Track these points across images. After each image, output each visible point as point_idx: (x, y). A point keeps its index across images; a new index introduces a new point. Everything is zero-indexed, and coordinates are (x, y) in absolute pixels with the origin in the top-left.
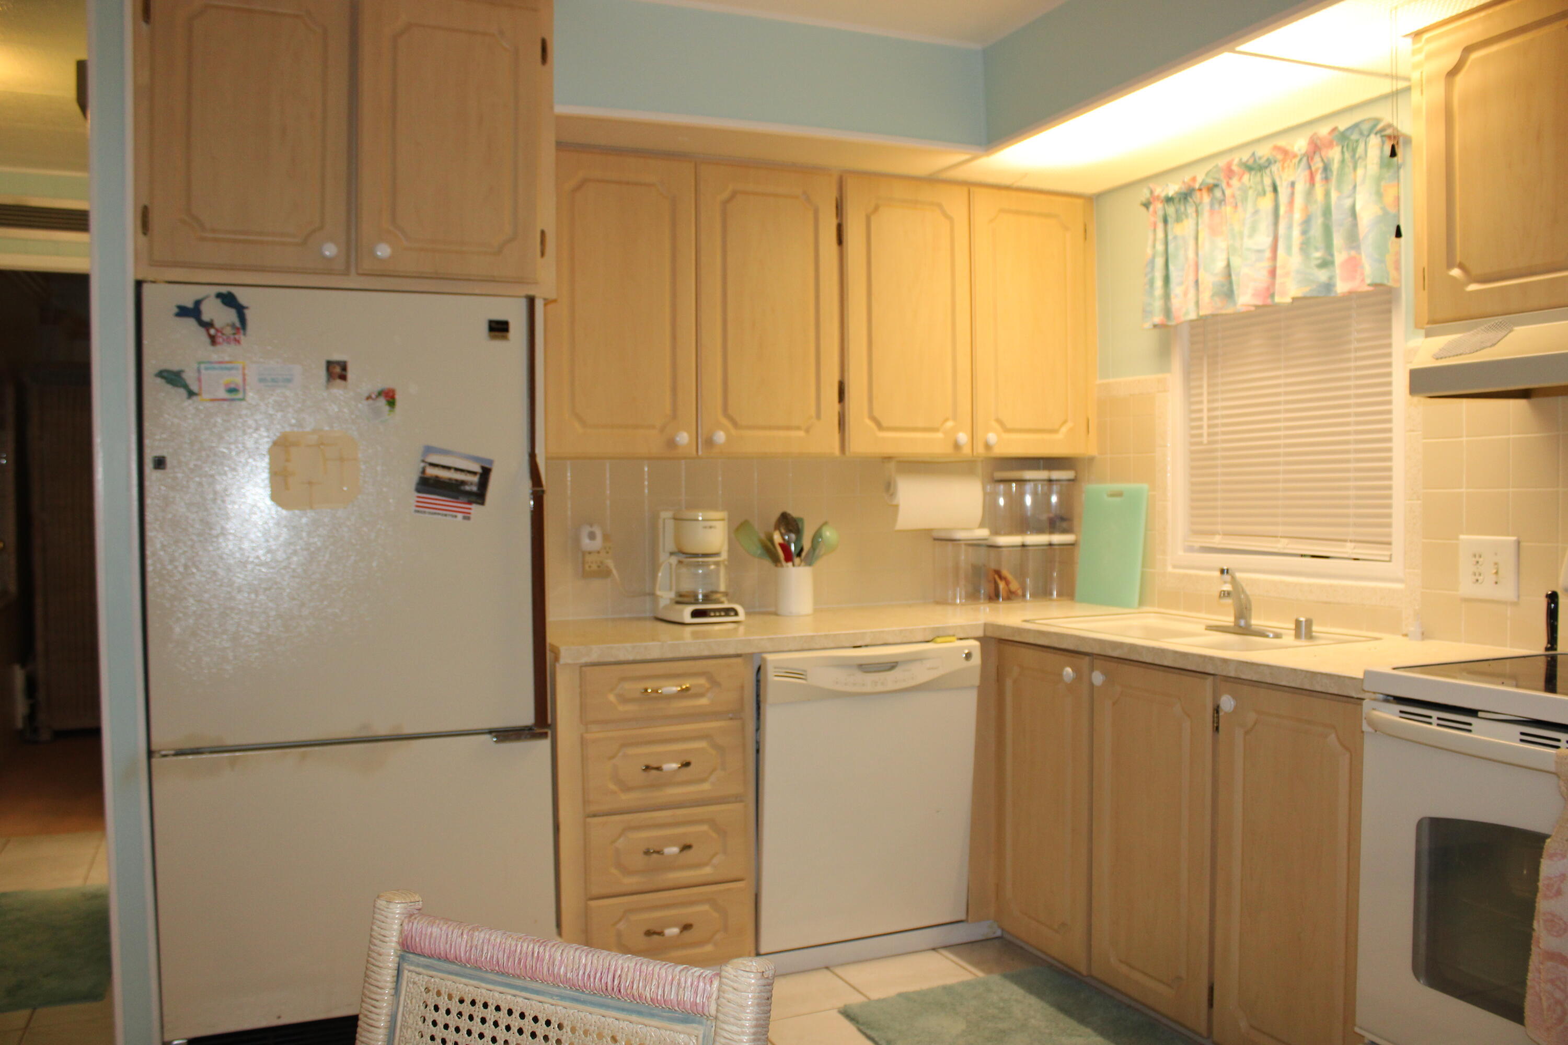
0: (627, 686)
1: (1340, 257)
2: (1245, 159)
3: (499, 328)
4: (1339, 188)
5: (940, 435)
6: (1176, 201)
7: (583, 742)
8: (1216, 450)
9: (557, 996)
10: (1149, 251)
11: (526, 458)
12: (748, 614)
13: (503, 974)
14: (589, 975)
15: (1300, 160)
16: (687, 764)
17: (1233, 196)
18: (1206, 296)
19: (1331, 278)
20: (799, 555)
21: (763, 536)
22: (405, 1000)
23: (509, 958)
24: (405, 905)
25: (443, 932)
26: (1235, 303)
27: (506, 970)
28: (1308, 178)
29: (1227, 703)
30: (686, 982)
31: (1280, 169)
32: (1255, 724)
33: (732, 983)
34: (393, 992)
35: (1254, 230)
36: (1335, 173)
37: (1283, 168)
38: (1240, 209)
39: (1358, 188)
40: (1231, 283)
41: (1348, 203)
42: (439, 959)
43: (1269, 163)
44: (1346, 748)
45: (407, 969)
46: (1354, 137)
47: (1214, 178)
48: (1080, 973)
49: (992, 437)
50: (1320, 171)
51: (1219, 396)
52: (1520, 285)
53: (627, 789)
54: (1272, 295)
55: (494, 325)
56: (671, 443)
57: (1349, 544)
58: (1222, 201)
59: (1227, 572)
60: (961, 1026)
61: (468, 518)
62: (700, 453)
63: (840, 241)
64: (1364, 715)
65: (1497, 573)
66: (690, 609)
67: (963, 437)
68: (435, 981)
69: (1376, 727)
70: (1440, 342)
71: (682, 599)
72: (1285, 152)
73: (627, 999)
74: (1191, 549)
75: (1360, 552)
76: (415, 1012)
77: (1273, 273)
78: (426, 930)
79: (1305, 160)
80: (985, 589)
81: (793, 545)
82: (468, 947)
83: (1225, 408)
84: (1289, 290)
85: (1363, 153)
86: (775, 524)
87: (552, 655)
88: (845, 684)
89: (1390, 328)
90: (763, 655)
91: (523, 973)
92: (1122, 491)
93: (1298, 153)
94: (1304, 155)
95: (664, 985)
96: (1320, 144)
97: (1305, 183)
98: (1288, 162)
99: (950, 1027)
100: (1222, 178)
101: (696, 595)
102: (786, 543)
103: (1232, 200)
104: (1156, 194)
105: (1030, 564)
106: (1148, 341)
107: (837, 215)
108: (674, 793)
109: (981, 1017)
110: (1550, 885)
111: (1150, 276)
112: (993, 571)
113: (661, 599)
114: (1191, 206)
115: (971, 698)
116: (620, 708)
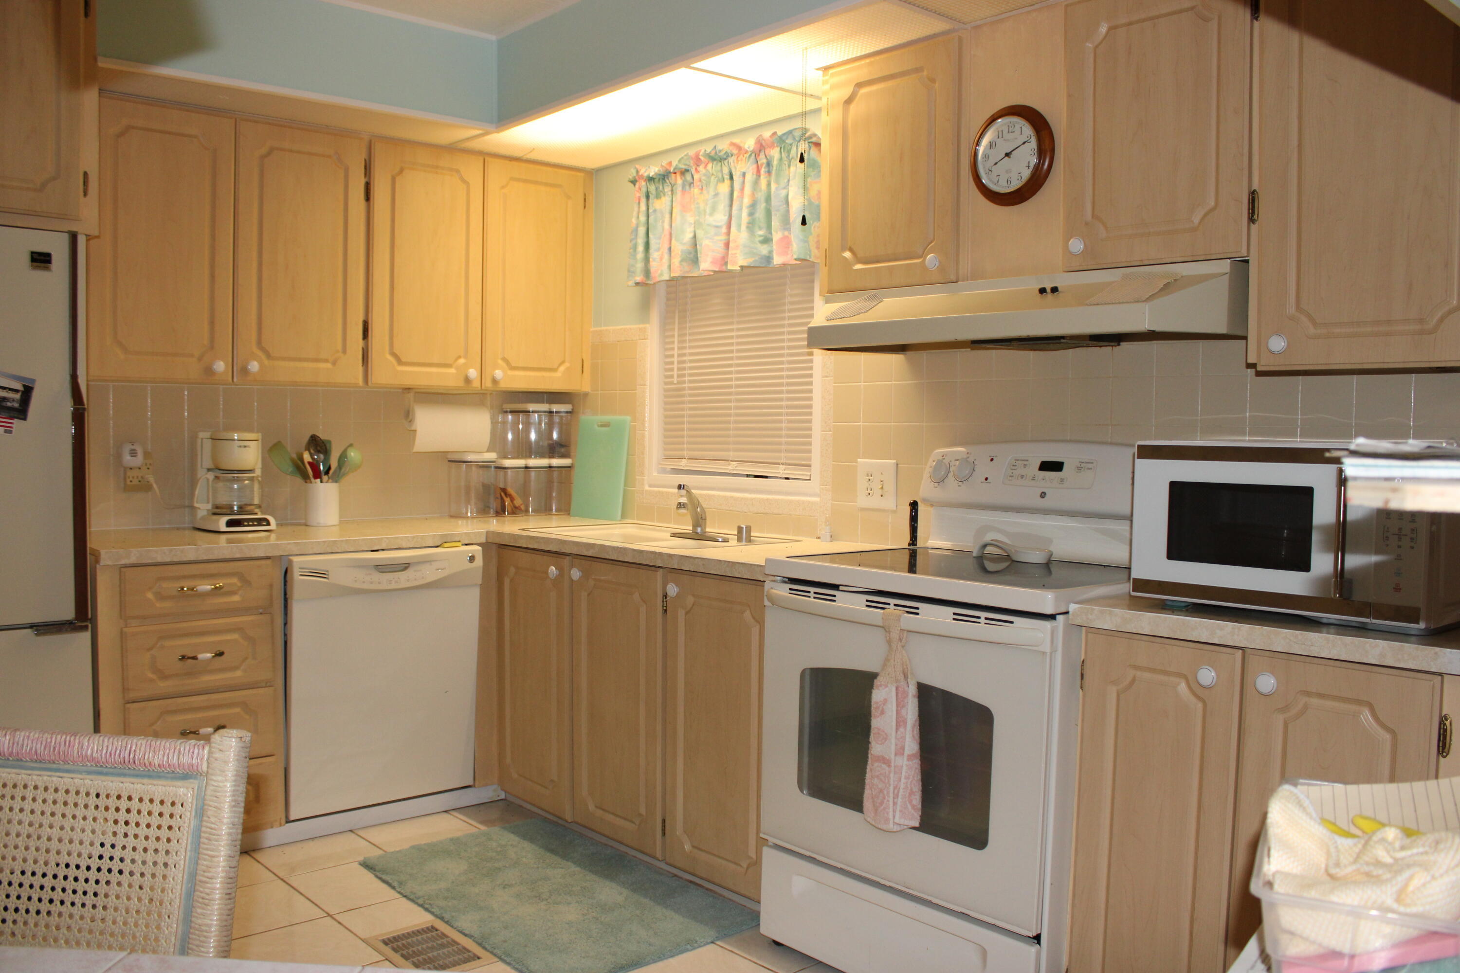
0: (165, 585)
1: (776, 236)
2: (708, 151)
3: (41, 260)
4: (777, 182)
5: (452, 371)
6: (656, 180)
7: (122, 636)
8: (684, 389)
9: (85, 772)
10: (634, 221)
11: (68, 379)
12: (280, 524)
13: (41, 762)
14: (110, 755)
15: (751, 155)
16: (221, 654)
17: (700, 181)
18: (676, 261)
19: (770, 252)
20: (327, 473)
21: (294, 456)
26: (699, 267)
28: (755, 170)
29: (672, 590)
30: (184, 751)
31: (735, 161)
32: (693, 605)
33: (218, 747)
35: (714, 209)
36: (774, 168)
37: (738, 161)
38: (705, 191)
39: (790, 182)
40: (696, 251)
41: (783, 193)
43: (728, 156)
44: (758, 621)
46: (789, 141)
47: (685, 165)
48: (565, 821)
49: (498, 374)
50: (764, 166)
51: (687, 344)
53: (164, 677)
54: (726, 263)
55: (35, 256)
56: (209, 371)
57: (781, 466)
58: (691, 184)
59: (683, 488)
61: (10, 432)
62: (235, 380)
63: (368, 197)
64: (765, 593)
65: (882, 488)
66: (225, 519)
67: (473, 373)
69: (774, 601)
70: (834, 307)
71: (218, 510)
72: (739, 148)
73: (140, 767)
74: (664, 471)
75: (789, 473)
77: (727, 245)
79: (753, 155)
80: (494, 504)
81: (321, 464)
82: (11, 745)
83: (691, 354)
84: (739, 260)
85: (795, 155)
86: (306, 446)
87: (93, 557)
88: (364, 582)
89: (813, 294)
90: (291, 558)
91: (57, 758)
92: (609, 422)
93: (749, 150)
94: (753, 152)
95: (169, 753)
96: (764, 144)
97: (753, 174)
98: (741, 156)
99: (454, 868)
100: (692, 165)
101: (231, 507)
102: (315, 462)
103: (699, 183)
104: (640, 174)
105: (532, 483)
106: (632, 296)
107: (365, 174)
108: (208, 680)
109: (481, 859)
110: (877, 708)
111: (634, 242)
112: (501, 489)
113: (199, 511)
114: (668, 186)
115: (474, 595)
116: (158, 605)
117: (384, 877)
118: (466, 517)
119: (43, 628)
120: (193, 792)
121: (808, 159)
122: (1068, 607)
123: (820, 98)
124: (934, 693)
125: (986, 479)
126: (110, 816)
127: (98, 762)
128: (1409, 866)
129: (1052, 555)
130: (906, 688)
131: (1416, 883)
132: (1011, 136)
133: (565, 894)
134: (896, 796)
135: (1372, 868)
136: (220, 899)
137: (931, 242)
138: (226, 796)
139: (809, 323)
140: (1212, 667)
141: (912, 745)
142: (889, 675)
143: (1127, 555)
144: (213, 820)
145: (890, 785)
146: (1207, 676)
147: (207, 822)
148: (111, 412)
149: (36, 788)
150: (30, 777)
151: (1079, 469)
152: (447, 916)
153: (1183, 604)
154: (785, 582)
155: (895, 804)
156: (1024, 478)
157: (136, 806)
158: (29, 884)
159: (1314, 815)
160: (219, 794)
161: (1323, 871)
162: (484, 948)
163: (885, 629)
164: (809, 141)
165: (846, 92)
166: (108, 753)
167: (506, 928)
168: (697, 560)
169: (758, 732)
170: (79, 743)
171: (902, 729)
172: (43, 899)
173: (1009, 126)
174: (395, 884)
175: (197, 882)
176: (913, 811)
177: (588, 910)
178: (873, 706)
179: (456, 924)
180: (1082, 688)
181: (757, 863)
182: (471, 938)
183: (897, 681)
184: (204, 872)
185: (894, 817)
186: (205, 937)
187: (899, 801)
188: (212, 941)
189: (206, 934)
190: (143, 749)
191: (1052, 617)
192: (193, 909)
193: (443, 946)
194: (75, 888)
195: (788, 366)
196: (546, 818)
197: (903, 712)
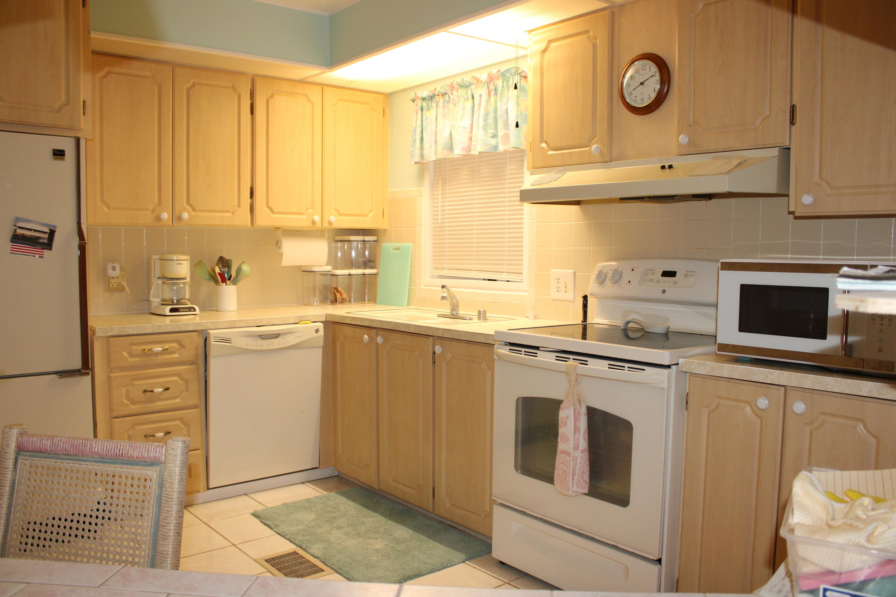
0: (134, 348)
1: (501, 133)
2: (458, 82)
3: (59, 154)
4: (501, 100)
5: (305, 217)
6: (427, 100)
7: (109, 378)
8: (445, 227)
9: (94, 461)
10: (414, 125)
11: (76, 225)
12: (201, 310)
13: (68, 455)
14: (108, 451)
15: (484, 84)
16: (168, 389)
17: (454, 100)
18: (440, 149)
19: (497, 143)
20: (229, 279)
21: (210, 269)
22: (20, 472)
23: (71, 447)
24: (19, 429)
25: (39, 439)
26: (453, 152)
27: (70, 453)
28: (488, 93)
29: (438, 349)
30: (151, 448)
31: (475, 88)
32: (451, 359)
33: (171, 447)
34: (13, 470)
35: (463, 117)
36: (499, 92)
37: (477, 87)
38: (457, 106)
39: (509, 101)
40: (452, 143)
41: (505, 107)
42: (37, 452)
43: (471, 84)
44: (490, 369)
45: (20, 458)
46: (508, 75)
47: (445, 90)
48: (374, 489)
49: (332, 218)
50: (493, 90)
51: (447, 200)
52: (569, 152)
53: (134, 403)
54: (470, 150)
55: (56, 152)
56: (158, 219)
57: (504, 274)
58: (449, 102)
59: (445, 287)
60: (313, 516)
61: (42, 257)
62: (174, 224)
63: (252, 112)
64: (495, 352)
65: (566, 287)
66: (169, 308)
67: (317, 218)
68: (35, 462)
69: (500, 357)
70: (536, 177)
71: (165, 302)
72: (478, 80)
73: (125, 459)
74: (433, 277)
75: (509, 278)
76: (25, 477)
77: (471, 139)
78: (30, 439)
79: (486, 84)
80: (331, 297)
81: (226, 274)
82: (51, 445)
83: (449, 206)
84: (478, 148)
85: (512, 83)
86: (217, 262)
87: (91, 332)
88: (252, 345)
89: (523, 169)
90: (209, 331)
91: (78, 453)
92: (400, 247)
93: (483, 81)
94: (486, 82)
95: (142, 451)
96: (493, 77)
97: (486, 95)
98: (479, 84)
99: (309, 517)
100: (449, 90)
101: (173, 301)
102: (222, 273)
103: (453, 101)
104: (417, 96)
105: (353, 285)
106: (414, 170)
107: (251, 98)
108: (160, 404)
109: (324, 512)
110: (562, 422)
111: (414, 137)
112: (334, 288)
113: (153, 303)
114: (434, 103)
115: (319, 353)
116: (130, 360)
117: (266, 522)
118: (314, 305)
119: (64, 374)
120: (157, 473)
121: (520, 86)
122: (678, 361)
123: (526, 49)
124: (597, 412)
125: (629, 282)
126: (109, 487)
127: (102, 456)
128: (875, 520)
129: (669, 328)
130: (580, 410)
131: (879, 530)
132: (644, 72)
133: (375, 533)
134: (574, 475)
135: (853, 521)
136: (174, 535)
137: (595, 137)
138: (176, 476)
139: (521, 186)
140: (766, 398)
141: (583, 444)
142: (569, 401)
143: (714, 328)
144: (168, 489)
145: (570, 468)
146: (763, 403)
147: (165, 491)
148: (101, 244)
149: (66, 470)
150: (63, 464)
151: (686, 275)
152: (304, 546)
153: (749, 359)
154: (507, 345)
155: (573, 479)
156: (652, 281)
157: (124, 482)
158: (64, 526)
159: (821, 490)
160: (172, 474)
161: (824, 523)
162: (326, 565)
163: (567, 374)
164: (520, 75)
165: (543, 45)
166: (107, 450)
167: (339, 552)
168: (453, 331)
169: (491, 434)
170: (90, 444)
171: (577, 434)
172: (72, 535)
173: (642, 66)
174: (273, 526)
175: (160, 526)
176: (584, 484)
177: (388, 543)
178: (560, 420)
179: (310, 550)
180: (687, 409)
181: (490, 515)
182: (318, 559)
183: (574, 405)
184: (164, 520)
185: (573, 487)
186: (165, 558)
187: (576, 477)
188: (169, 560)
189: (165, 556)
190: (127, 448)
191: (669, 367)
192: (158, 541)
193: (301, 563)
194: (89, 529)
195: (508, 213)
196: (363, 487)
197: (578, 424)
